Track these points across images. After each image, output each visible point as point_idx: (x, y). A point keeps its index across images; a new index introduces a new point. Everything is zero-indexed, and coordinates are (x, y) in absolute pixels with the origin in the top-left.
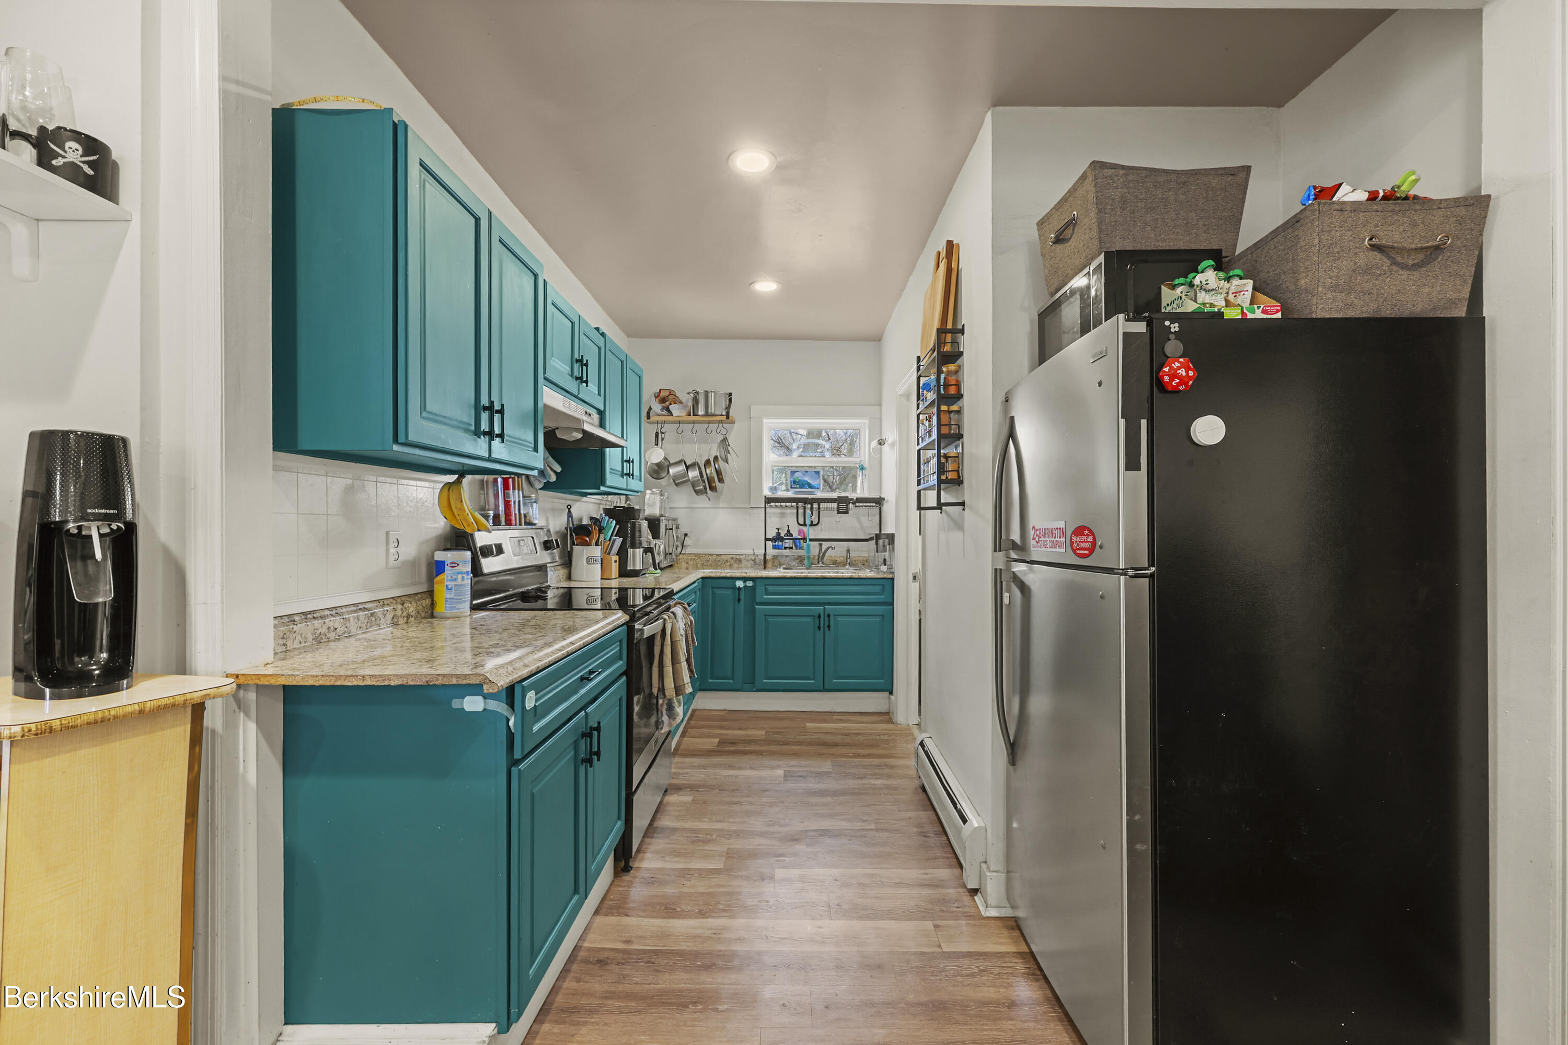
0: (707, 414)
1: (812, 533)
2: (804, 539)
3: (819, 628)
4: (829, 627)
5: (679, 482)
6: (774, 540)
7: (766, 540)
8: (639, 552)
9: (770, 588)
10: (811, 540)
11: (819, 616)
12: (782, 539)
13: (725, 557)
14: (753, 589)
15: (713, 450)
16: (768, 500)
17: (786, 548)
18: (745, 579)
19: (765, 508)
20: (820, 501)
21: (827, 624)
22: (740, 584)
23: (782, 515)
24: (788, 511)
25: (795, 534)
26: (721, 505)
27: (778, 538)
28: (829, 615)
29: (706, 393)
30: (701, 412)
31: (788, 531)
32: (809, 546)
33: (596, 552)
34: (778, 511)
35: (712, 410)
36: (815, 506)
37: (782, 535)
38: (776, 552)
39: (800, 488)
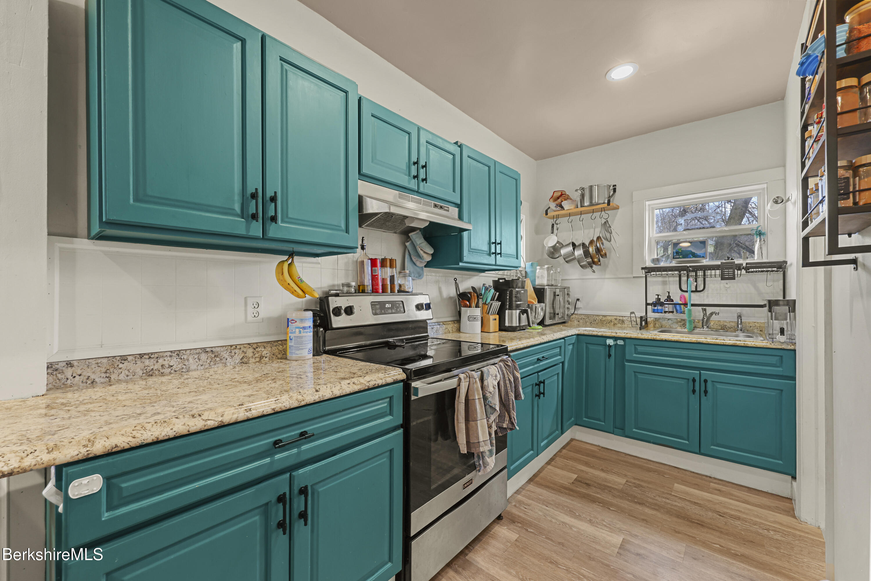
0: (591, 204)
1: (696, 298)
2: (685, 304)
3: (694, 391)
4: (706, 392)
5: (569, 259)
6: (654, 304)
7: (647, 304)
8: (516, 313)
9: (640, 349)
10: (693, 305)
11: (694, 380)
12: (662, 304)
13: (609, 318)
14: (624, 346)
15: (598, 232)
16: (648, 270)
17: (665, 312)
18: (615, 339)
19: (646, 277)
20: (705, 268)
21: (703, 389)
22: (610, 342)
23: (664, 283)
24: (671, 279)
25: (677, 299)
26: (607, 276)
27: (658, 303)
28: (706, 381)
29: (591, 187)
30: (586, 203)
31: (669, 297)
32: (690, 311)
33: (477, 312)
34: (660, 279)
35: (596, 200)
36: (700, 273)
37: (662, 300)
38: (657, 315)
39: (683, 257)
